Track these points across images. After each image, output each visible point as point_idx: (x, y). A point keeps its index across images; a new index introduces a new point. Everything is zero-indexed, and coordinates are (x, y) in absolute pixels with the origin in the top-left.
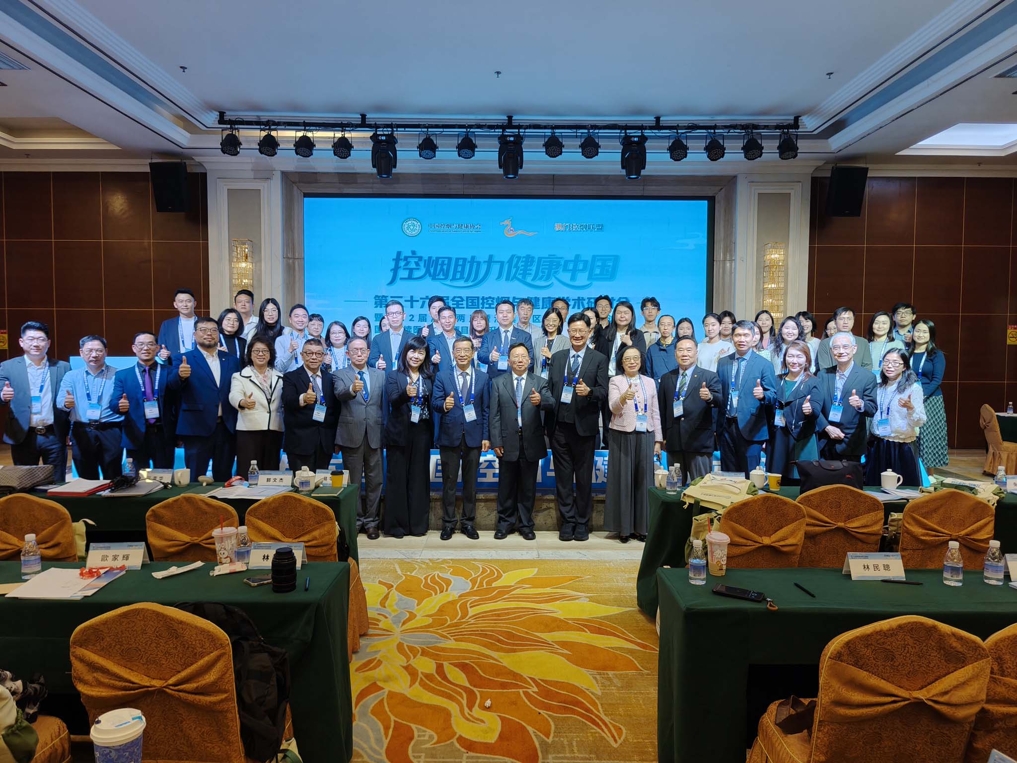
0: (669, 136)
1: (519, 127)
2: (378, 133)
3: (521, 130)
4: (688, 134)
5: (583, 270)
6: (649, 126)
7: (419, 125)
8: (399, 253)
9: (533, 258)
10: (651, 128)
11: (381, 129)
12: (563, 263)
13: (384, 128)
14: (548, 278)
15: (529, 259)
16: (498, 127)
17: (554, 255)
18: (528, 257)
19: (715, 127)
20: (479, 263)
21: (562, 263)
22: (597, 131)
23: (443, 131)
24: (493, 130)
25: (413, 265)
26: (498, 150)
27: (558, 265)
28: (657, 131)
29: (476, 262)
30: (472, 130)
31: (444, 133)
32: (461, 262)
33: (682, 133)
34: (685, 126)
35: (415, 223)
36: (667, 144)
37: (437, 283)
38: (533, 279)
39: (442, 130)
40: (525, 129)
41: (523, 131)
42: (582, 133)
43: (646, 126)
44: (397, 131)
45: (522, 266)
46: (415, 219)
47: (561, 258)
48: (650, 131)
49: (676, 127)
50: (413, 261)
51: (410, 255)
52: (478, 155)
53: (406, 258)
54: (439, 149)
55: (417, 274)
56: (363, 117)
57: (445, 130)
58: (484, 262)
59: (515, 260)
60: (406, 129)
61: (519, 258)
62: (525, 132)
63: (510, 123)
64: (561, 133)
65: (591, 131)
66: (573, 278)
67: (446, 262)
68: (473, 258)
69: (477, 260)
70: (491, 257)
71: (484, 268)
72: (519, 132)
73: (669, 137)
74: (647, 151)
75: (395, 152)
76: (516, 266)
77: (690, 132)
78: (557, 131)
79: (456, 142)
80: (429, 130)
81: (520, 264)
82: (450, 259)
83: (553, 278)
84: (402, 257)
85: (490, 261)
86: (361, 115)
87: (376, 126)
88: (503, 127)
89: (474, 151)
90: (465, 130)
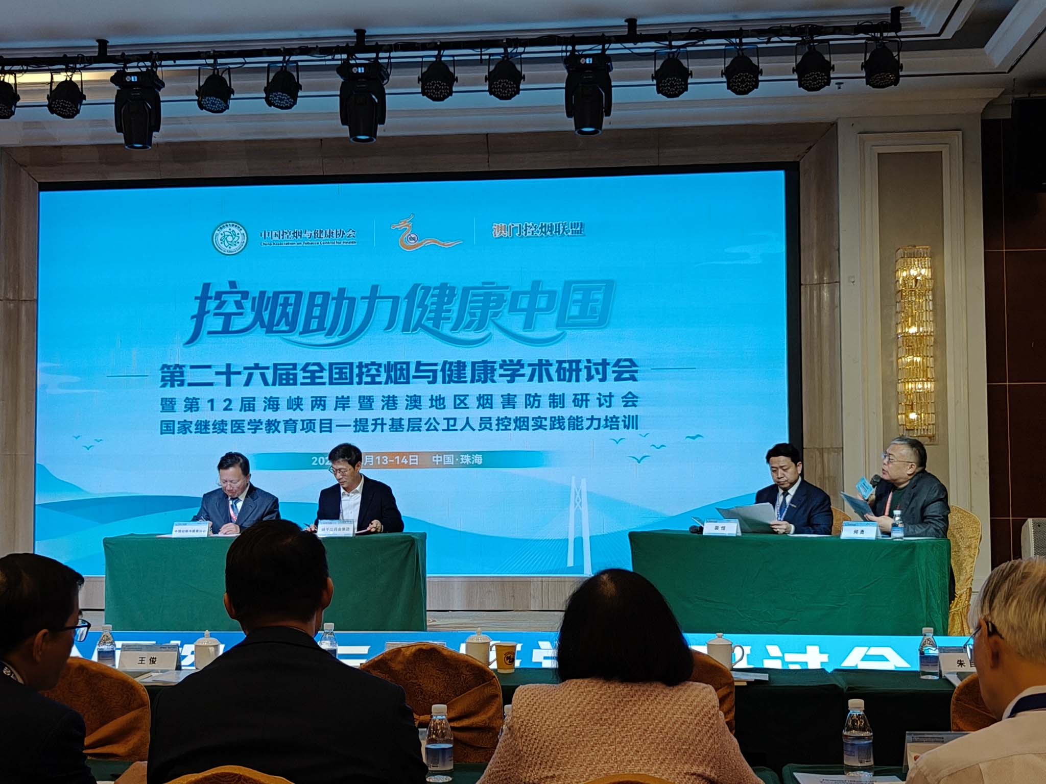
0: (655, 53)
1: (377, 49)
2: (129, 71)
3: (381, 55)
4: (689, 49)
5: (548, 308)
6: (615, 37)
7: (199, 52)
8: (206, 287)
9: (453, 289)
10: (620, 39)
11: (135, 64)
12: (509, 298)
13: (138, 61)
14: (481, 327)
15: (445, 292)
16: (339, 50)
17: (493, 283)
18: (443, 287)
19: (740, 34)
20: (352, 301)
21: (508, 295)
22: (520, 50)
23: (246, 63)
24: (330, 57)
25: (230, 308)
26: (338, 93)
27: (501, 300)
28: (631, 45)
29: (347, 298)
30: (293, 58)
31: (246, 66)
32: (319, 300)
33: (679, 47)
34: (682, 34)
35: (237, 231)
36: (651, 67)
37: (274, 339)
38: (455, 328)
39: (241, 60)
40: (389, 51)
41: (387, 55)
42: (490, 55)
43: (610, 37)
44: (161, 66)
45: (432, 304)
46: (237, 224)
47: (507, 288)
48: (619, 46)
49: (668, 37)
50: (231, 299)
51: (228, 289)
52: (303, 103)
53: (219, 295)
54: (236, 96)
55: (238, 323)
56: (103, 44)
57: (248, 60)
58: (363, 298)
59: (420, 293)
60: (178, 62)
61: (427, 289)
62: (389, 58)
63: (361, 42)
64: (453, 56)
65: (509, 50)
66: (528, 325)
67: (292, 300)
68: (342, 291)
69: (350, 295)
70: (375, 288)
71: (361, 309)
72: (377, 58)
73: (654, 56)
74: (613, 84)
75: (157, 102)
76: (422, 305)
77: (694, 45)
78: (446, 52)
79: (263, 81)
80: (220, 61)
81: (428, 301)
82: (299, 294)
83: (492, 325)
84: (212, 293)
85: (373, 296)
86: (98, 41)
87: (125, 59)
88: (350, 51)
89: (295, 97)
90: (280, 58)
